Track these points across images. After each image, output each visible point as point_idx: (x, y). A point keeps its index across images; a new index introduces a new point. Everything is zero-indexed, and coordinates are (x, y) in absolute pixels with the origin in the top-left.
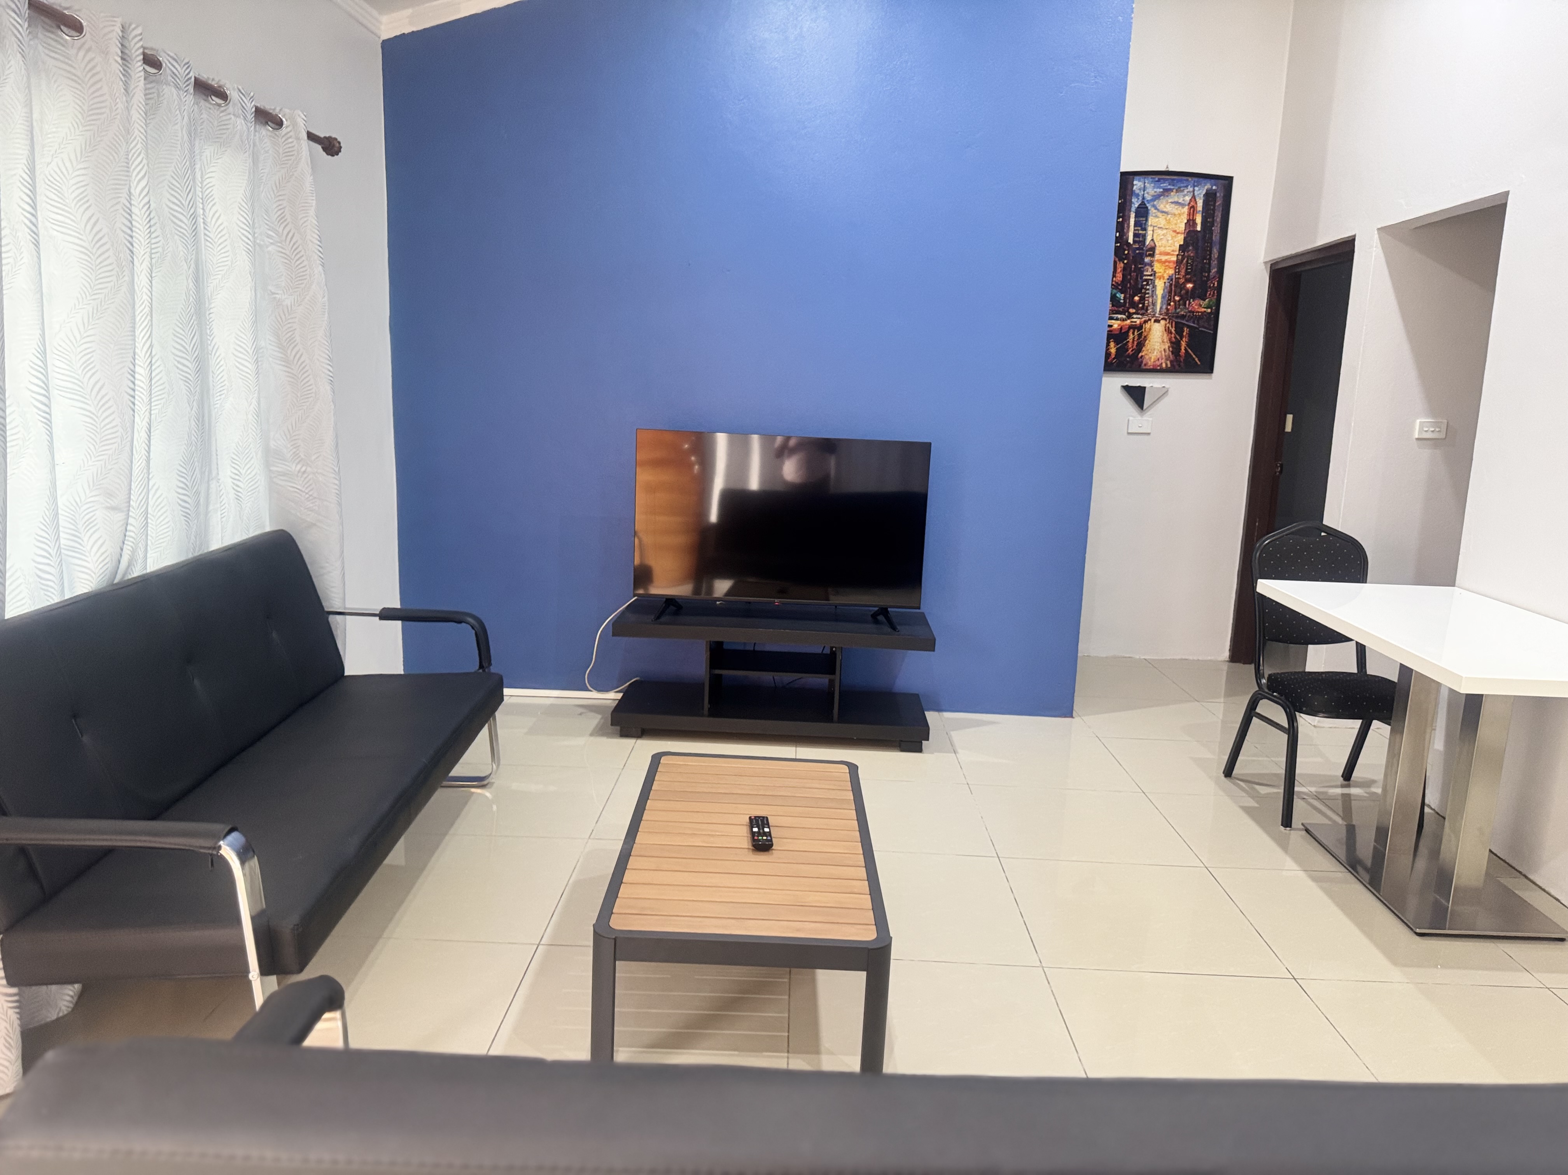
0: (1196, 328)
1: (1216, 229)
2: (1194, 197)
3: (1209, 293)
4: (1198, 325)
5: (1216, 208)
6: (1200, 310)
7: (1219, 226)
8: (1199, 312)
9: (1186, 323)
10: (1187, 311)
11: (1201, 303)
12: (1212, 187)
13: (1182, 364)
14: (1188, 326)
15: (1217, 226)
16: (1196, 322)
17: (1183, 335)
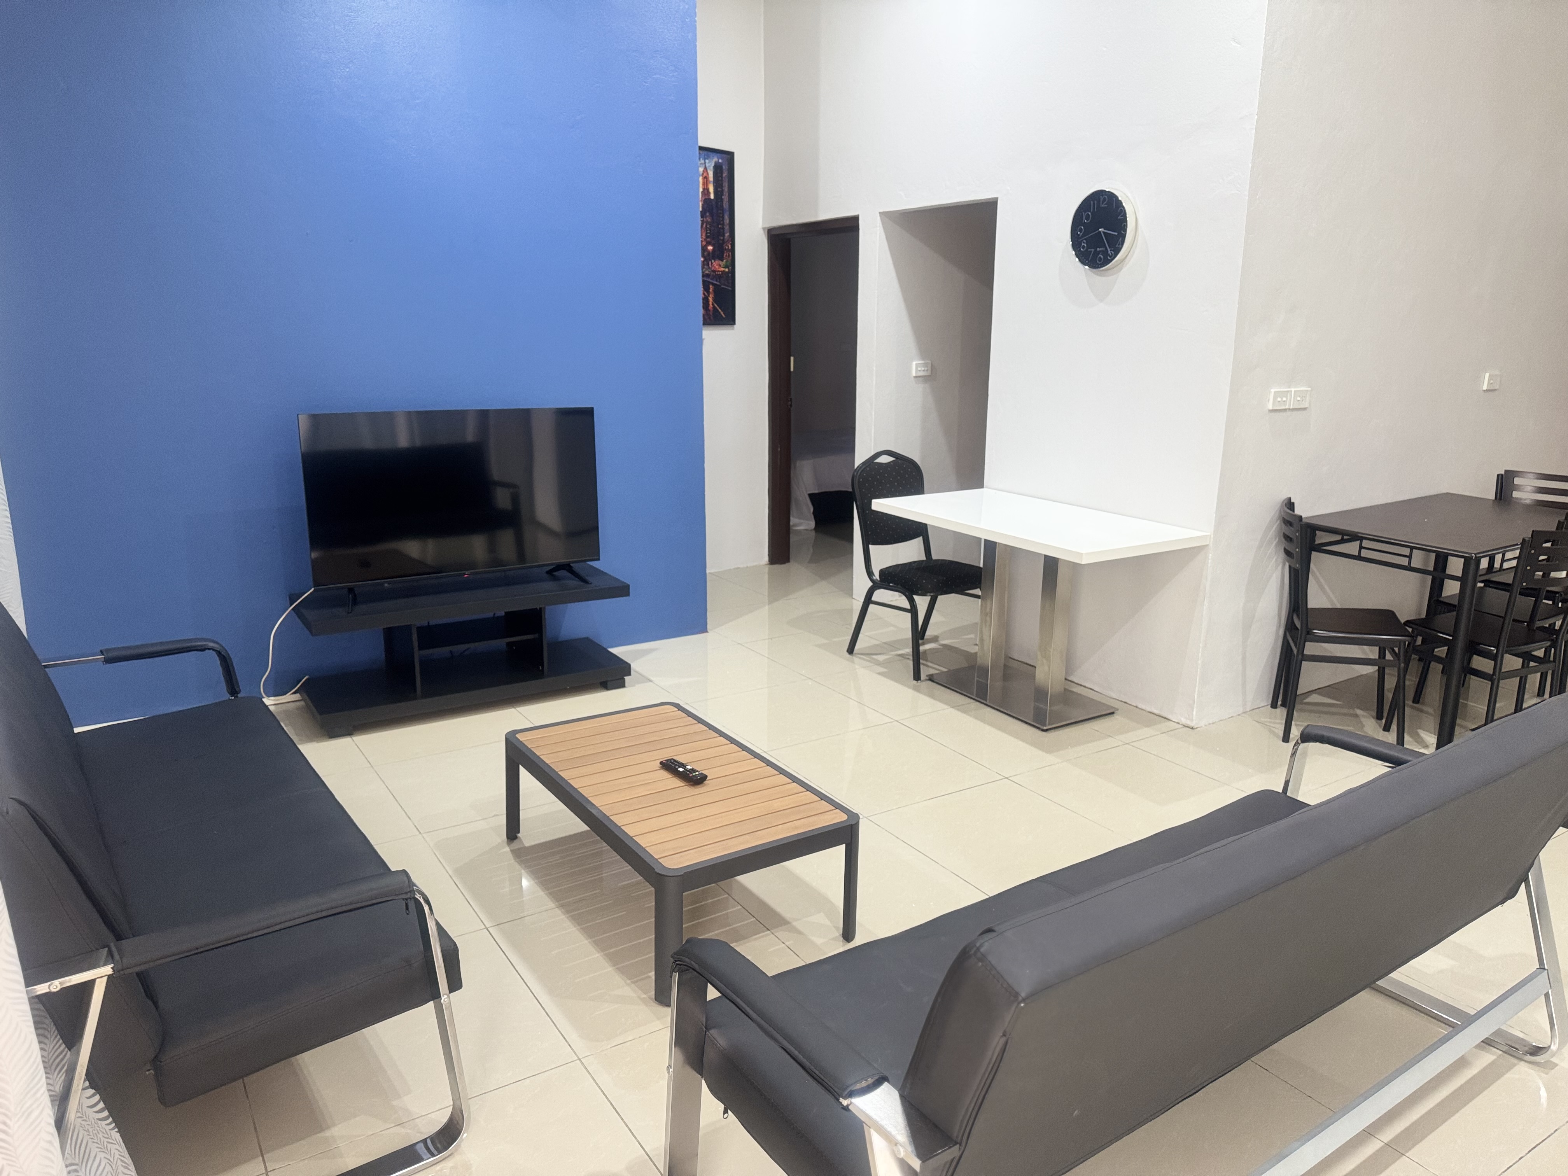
0: (718, 285)
1: (725, 198)
2: (706, 168)
3: (725, 254)
4: (719, 282)
5: (724, 179)
6: (720, 270)
7: (727, 194)
8: (719, 271)
9: (711, 281)
10: (710, 270)
11: (721, 264)
12: (718, 160)
13: (712, 318)
14: (713, 284)
15: (725, 195)
16: (718, 280)
17: (709, 292)
